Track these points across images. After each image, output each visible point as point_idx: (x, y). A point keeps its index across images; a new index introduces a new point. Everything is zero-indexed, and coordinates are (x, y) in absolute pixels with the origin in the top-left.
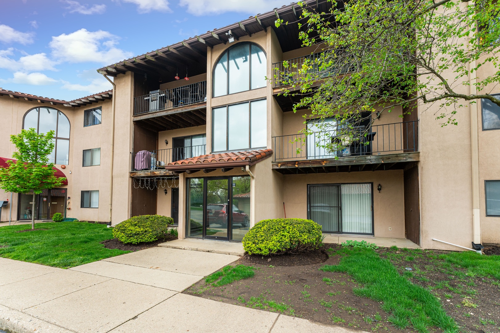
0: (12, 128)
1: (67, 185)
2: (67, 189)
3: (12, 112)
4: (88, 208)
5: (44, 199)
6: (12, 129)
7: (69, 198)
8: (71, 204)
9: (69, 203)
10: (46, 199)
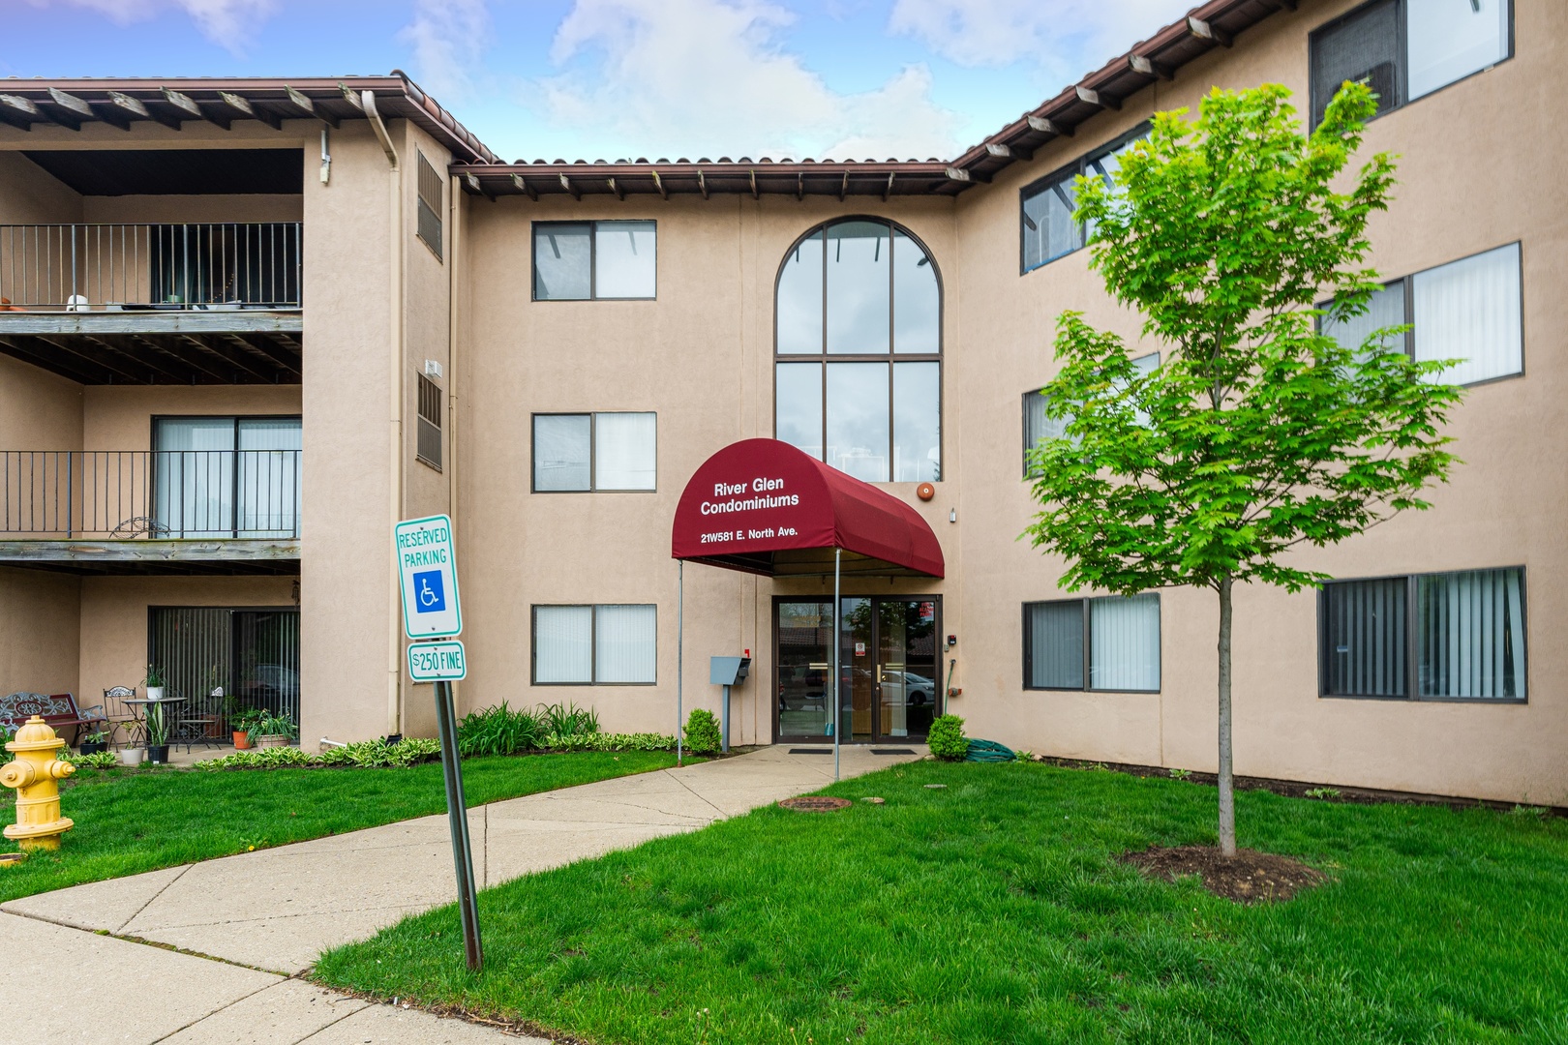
0: (741, 334)
1: (943, 578)
2: (941, 595)
3: (741, 264)
4: (1081, 689)
5: (857, 650)
6: (741, 339)
7: (952, 639)
8: (961, 669)
9: (953, 662)
10: (863, 650)
